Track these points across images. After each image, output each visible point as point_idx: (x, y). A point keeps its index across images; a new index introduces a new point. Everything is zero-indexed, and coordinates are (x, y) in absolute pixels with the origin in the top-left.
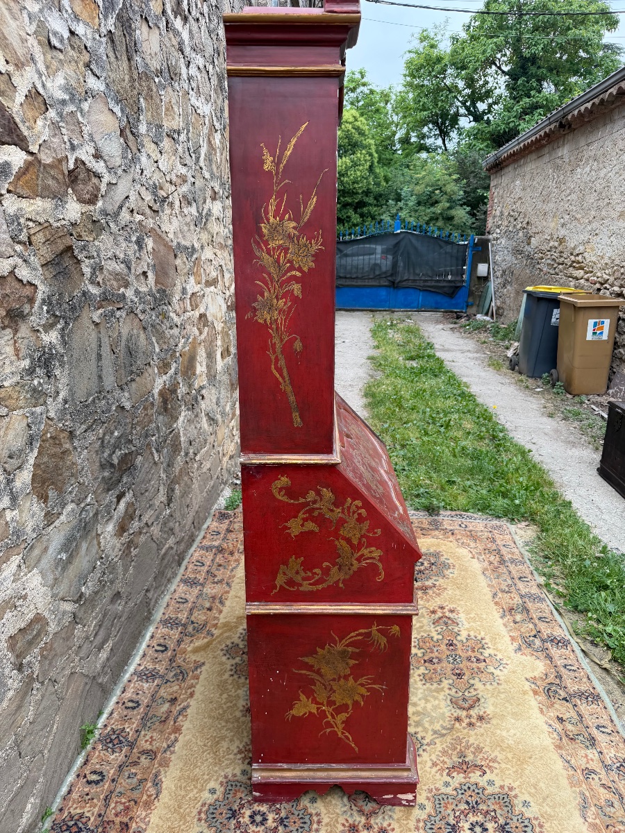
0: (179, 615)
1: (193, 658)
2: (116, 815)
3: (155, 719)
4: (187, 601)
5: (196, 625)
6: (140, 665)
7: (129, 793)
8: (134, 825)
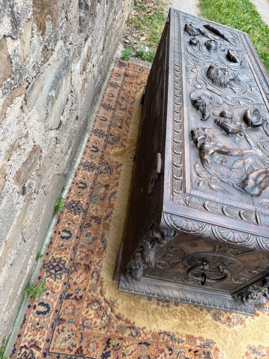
0: (103, 129)
1: (115, 159)
2: (81, 259)
3: (97, 197)
4: (106, 120)
5: (114, 137)
6: (83, 158)
7: (87, 246)
8: (93, 266)
